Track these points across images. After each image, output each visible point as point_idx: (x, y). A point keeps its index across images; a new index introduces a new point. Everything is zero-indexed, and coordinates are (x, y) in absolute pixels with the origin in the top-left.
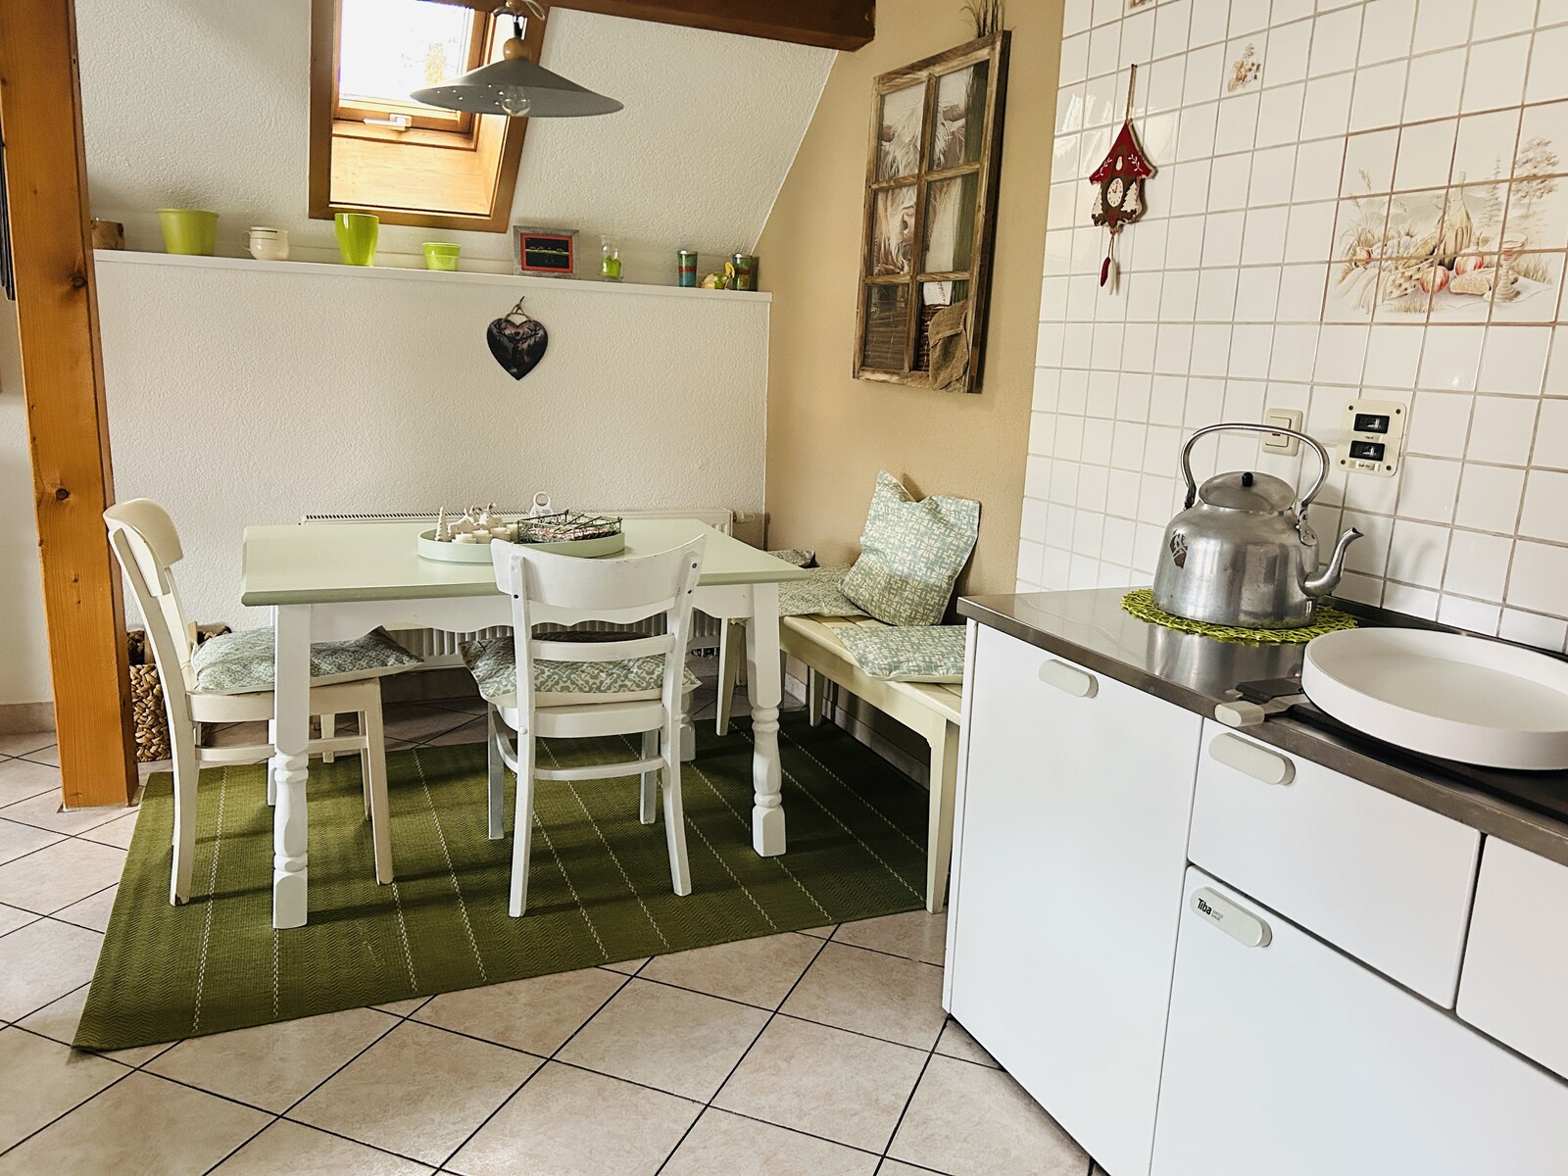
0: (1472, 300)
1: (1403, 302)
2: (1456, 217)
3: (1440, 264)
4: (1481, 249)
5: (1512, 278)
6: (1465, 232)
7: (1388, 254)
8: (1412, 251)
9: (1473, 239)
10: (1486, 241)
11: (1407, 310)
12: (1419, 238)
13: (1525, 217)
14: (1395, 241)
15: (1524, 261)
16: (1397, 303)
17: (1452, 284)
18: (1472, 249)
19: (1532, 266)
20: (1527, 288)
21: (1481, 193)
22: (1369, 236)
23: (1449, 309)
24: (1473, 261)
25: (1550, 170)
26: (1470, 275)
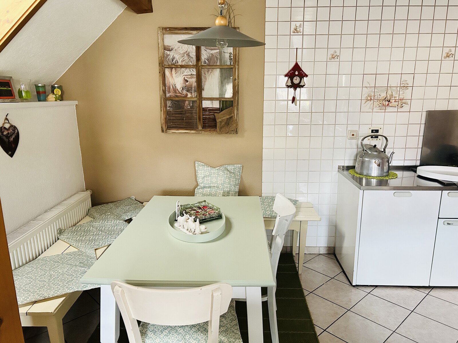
0: (394, 108)
1: (379, 108)
2: (389, 92)
3: (387, 101)
4: (395, 99)
5: (401, 104)
6: (392, 95)
7: (375, 99)
8: (381, 98)
9: (393, 96)
10: (396, 97)
11: (381, 109)
12: (382, 96)
13: (403, 93)
14: (377, 96)
15: (403, 101)
16: (378, 108)
17: (390, 105)
18: (393, 98)
19: (405, 102)
20: (404, 106)
21: (395, 88)
22: (371, 95)
23: (389, 109)
24: (394, 101)
25: (407, 85)
26: (393, 103)
